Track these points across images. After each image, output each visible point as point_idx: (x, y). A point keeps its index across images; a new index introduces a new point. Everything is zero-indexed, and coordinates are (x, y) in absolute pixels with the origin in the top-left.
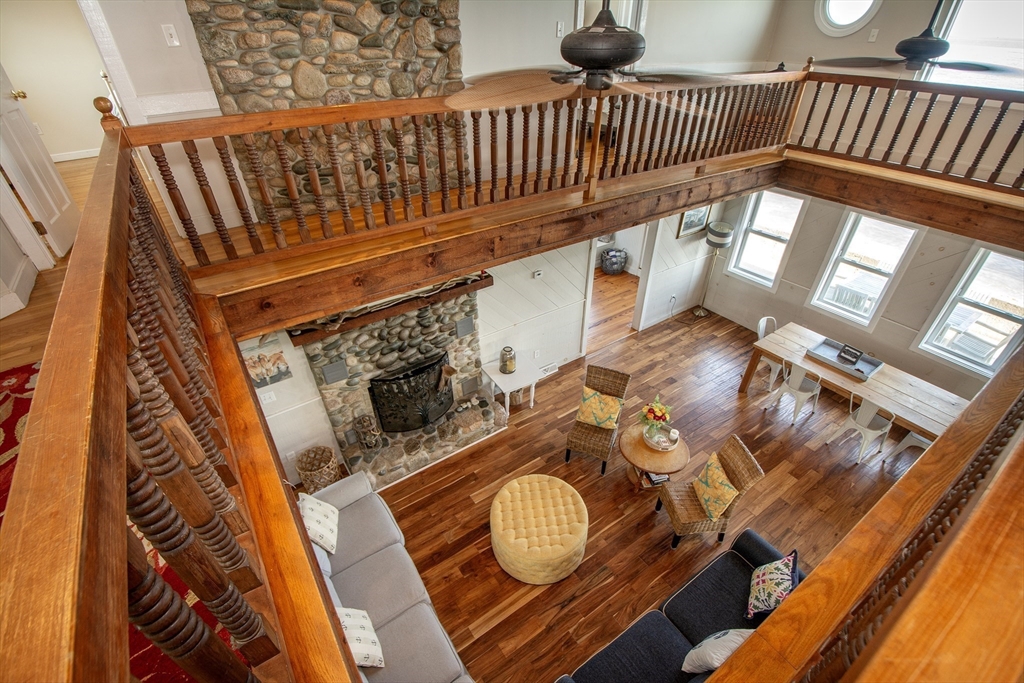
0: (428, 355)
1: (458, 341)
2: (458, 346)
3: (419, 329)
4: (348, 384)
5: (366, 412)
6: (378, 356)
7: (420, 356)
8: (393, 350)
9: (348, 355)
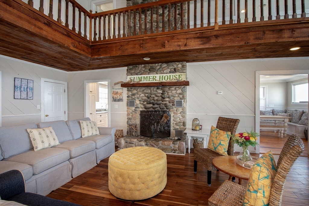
0: (163, 110)
1: (176, 109)
2: (175, 111)
3: (161, 98)
4: (135, 110)
5: (137, 123)
6: (145, 103)
7: (159, 109)
8: (150, 103)
9: (137, 99)
